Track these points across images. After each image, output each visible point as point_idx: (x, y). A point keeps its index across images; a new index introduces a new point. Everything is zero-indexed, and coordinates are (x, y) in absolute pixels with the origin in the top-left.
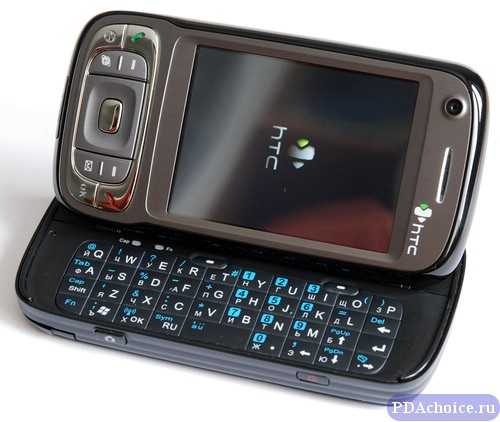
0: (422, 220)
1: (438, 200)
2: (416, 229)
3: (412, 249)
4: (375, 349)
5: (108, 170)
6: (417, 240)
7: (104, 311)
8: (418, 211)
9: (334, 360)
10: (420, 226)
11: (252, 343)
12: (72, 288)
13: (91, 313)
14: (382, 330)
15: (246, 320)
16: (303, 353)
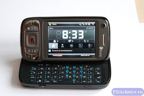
0: (101, 50)
1: (104, 45)
2: (100, 52)
3: (100, 56)
4: (98, 78)
5: (34, 51)
6: (101, 54)
7: (40, 81)
8: (100, 48)
9: (91, 82)
10: (101, 51)
11: (73, 82)
12: (31, 77)
13: (37, 82)
14: (98, 73)
15: (70, 77)
16: (84, 81)
